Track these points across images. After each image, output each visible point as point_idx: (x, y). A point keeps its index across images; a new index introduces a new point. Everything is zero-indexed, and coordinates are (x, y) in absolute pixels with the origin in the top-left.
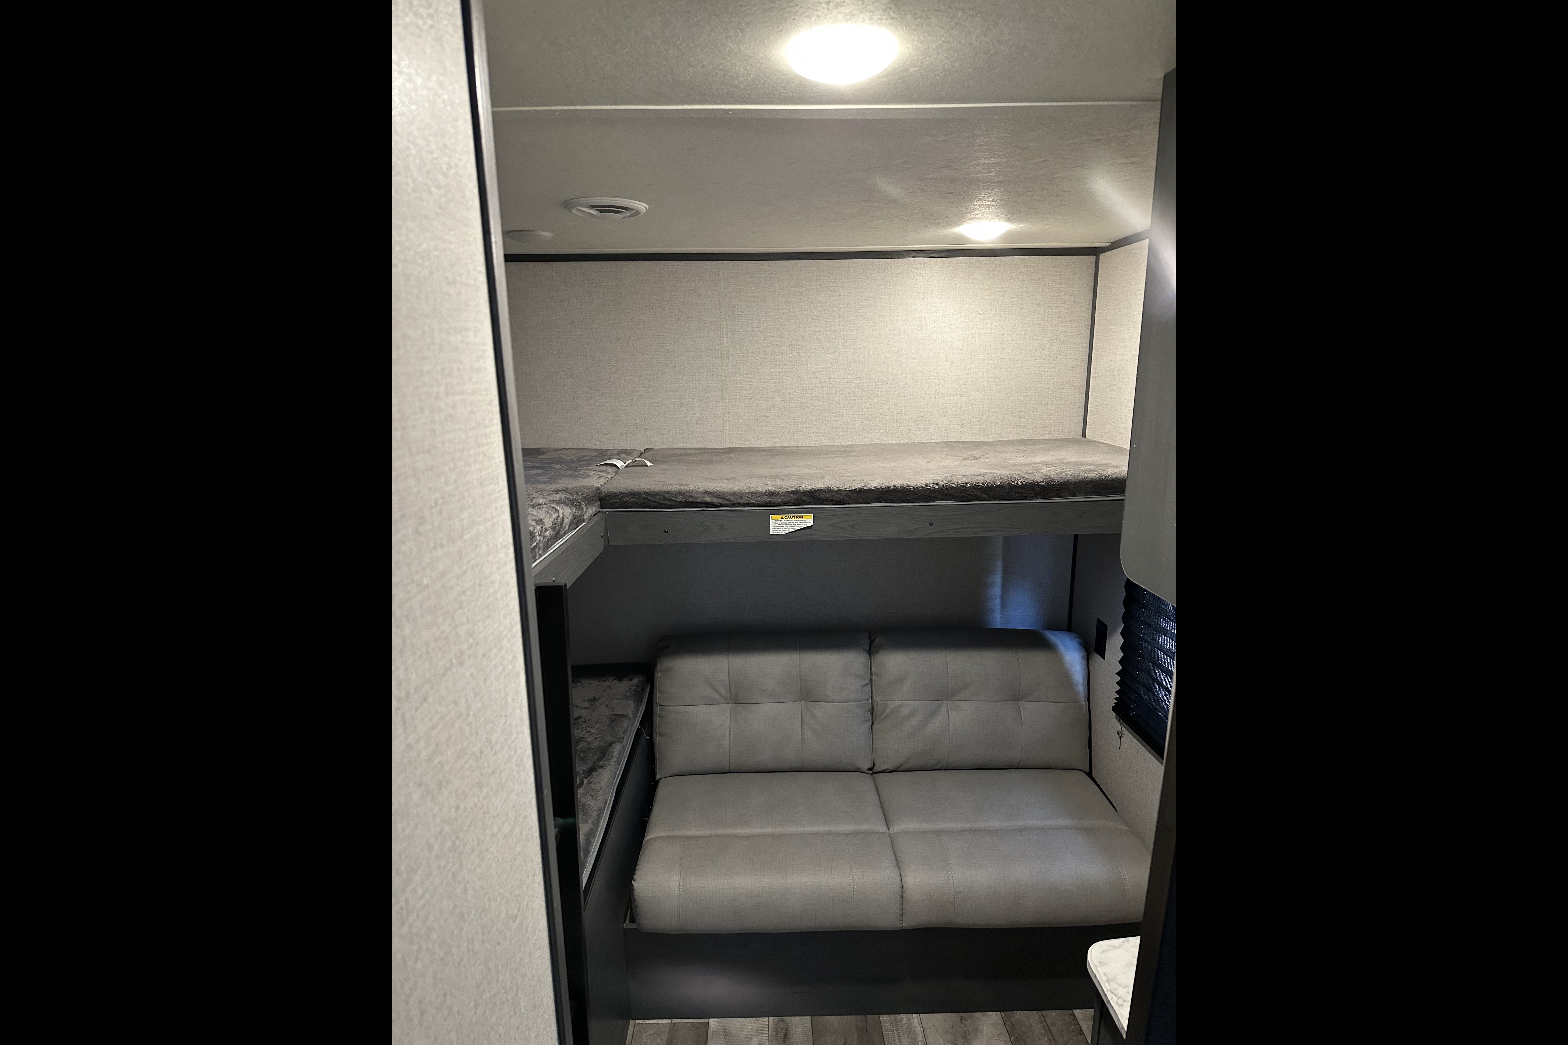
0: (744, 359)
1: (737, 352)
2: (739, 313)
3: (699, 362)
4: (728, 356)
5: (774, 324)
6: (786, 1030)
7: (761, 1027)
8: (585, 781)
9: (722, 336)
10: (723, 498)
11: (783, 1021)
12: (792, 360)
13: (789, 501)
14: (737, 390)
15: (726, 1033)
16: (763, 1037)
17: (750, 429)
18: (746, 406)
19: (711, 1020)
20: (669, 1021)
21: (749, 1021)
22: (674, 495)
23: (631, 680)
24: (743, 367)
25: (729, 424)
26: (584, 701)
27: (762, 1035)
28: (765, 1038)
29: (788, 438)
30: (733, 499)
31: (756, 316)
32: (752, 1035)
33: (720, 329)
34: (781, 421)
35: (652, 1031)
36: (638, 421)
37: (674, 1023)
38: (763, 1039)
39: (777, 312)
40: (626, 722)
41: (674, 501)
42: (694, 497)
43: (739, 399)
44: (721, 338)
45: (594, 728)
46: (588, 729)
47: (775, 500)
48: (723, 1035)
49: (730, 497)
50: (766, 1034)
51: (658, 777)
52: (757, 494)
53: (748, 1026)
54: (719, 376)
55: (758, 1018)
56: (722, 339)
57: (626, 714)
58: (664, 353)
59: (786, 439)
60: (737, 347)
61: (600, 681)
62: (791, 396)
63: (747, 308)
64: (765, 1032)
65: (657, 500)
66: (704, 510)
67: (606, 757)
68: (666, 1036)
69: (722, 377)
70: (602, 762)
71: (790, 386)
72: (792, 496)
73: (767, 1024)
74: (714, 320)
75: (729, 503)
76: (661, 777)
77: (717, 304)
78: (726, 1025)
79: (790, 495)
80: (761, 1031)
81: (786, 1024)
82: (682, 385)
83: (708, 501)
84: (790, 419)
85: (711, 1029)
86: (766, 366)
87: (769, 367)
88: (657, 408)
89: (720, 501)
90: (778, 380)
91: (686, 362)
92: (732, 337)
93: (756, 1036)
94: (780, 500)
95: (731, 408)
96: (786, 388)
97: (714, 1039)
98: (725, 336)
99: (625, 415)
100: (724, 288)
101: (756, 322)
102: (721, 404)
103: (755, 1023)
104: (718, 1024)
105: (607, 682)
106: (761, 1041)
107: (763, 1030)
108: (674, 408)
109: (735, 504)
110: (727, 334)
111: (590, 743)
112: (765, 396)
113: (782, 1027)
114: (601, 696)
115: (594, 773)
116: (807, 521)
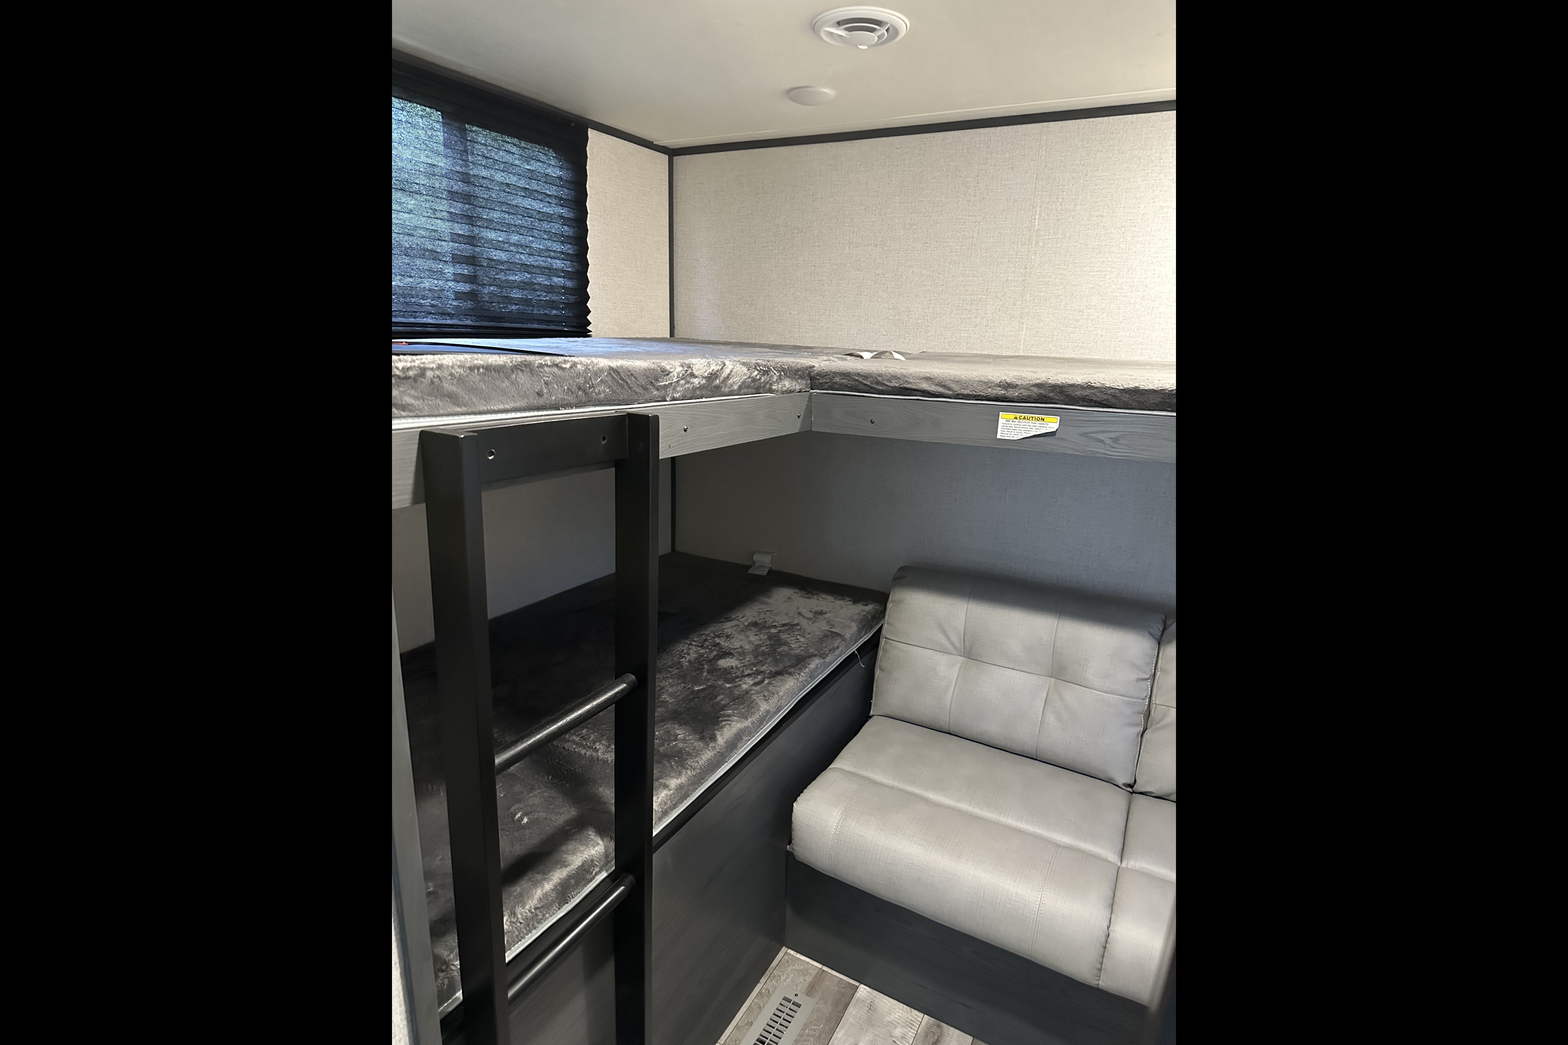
0: (1058, 245)
1: (1050, 237)
2: (1060, 187)
3: (1000, 250)
4: (1037, 242)
5: (1105, 199)
6: (938, 1037)
7: (911, 1020)
8: (766, 682)
9: (1033, 217)
10: (944, 386)
11: (939, 1026)
12: (1123, 246)
13: (1029, 396)
14: (1042, 284)
15: (871, 1007)
16: (909, 1031)
17: (1053, 335)
18: (1052, 305)
19: (862, 986)
20: (820, 966)
21: (901, 1007)
22: (888, 378)
23: (866, 605)
24: (1055, 256)
25: (1027, 328)
26: (811, 612)
27: (909, 1029)
28: (911, 1034)
29: (1101, 349)
30: (957, 389)
31: (1082, 190)
32: (898, 1023)
33: (1033, 209)
34: (1095, 326)
35: (797, 967)
36: (919, 321)
37: (823, 971)
38: (908, 1033)
39: (1112, 184)
40: (838, 641)
41: (887, 385)
42: (909, 383)
43: (1043, 296)
44: (1032, 219)
45: (804, 637)
46: (798, 637)
47: (1011, 393)
48: (868, 1007)
49: (953, 386)
50: (914, 1030)
51: (872, 713)
52: (988, 384)
53: (898, 1012)
54: (1023, 268)
55: (913, 1010)
56: (1033, 221)
57: (842, 634)
58: (961, 240)
59: (1099, 350)
60: (1051, 231)
61: (835, 599)
62: (1114, 294)
63: (1071, 181)
64: (913, 1027)
65: (868, 383)
66: (918, 400)
67: (800, 666)
68: (811, 979)
69: (1026, 268)
70: (792, 669)
71: (1115, 280)
72: (1035, 390)
73: (920, 1020)
74: (1027, 197)
75: (951, 393)
76: (874, 714)
77: (1033, 177)
78: (874, 999)
79: (1032, 388)
80: (910, 1025)
81: (941, 1031)
82: (976, 279)
83: (926, 389)
84: (1108, 324)
85: (857, 995)
86: (1085, 254)
87: (1089, 256)
88: (943, 306)
89: (941, 390)
90: (1099, 273)
91: (985, 250)
92: (1046, 218)
93: (903, 1027)
94: (1017, 394)
95: (1031, 308)
96: (1109, 283)
97: (857, 1006)
98: (1037, 217)
99: (906, 313)
100: (1045, 157)
101: (1080, 198)
102: (1020, 303)
103: (907, 1012)
104: (867, 994)
105: (842, 601)
106: (904, 1034)
107: (912, 1024)
108: (963, 306)
109: (958, 395)
110: (1040, 214)
111: (792, 649)
112: (1078, 293)
113: (935, 1032)
114: (828, 611)
115: (780, 677)
116: (1050, 425)
